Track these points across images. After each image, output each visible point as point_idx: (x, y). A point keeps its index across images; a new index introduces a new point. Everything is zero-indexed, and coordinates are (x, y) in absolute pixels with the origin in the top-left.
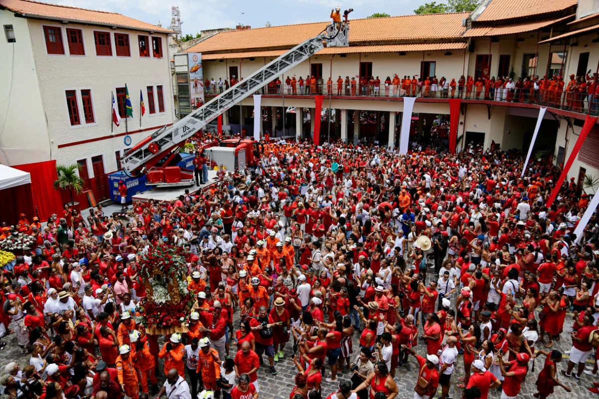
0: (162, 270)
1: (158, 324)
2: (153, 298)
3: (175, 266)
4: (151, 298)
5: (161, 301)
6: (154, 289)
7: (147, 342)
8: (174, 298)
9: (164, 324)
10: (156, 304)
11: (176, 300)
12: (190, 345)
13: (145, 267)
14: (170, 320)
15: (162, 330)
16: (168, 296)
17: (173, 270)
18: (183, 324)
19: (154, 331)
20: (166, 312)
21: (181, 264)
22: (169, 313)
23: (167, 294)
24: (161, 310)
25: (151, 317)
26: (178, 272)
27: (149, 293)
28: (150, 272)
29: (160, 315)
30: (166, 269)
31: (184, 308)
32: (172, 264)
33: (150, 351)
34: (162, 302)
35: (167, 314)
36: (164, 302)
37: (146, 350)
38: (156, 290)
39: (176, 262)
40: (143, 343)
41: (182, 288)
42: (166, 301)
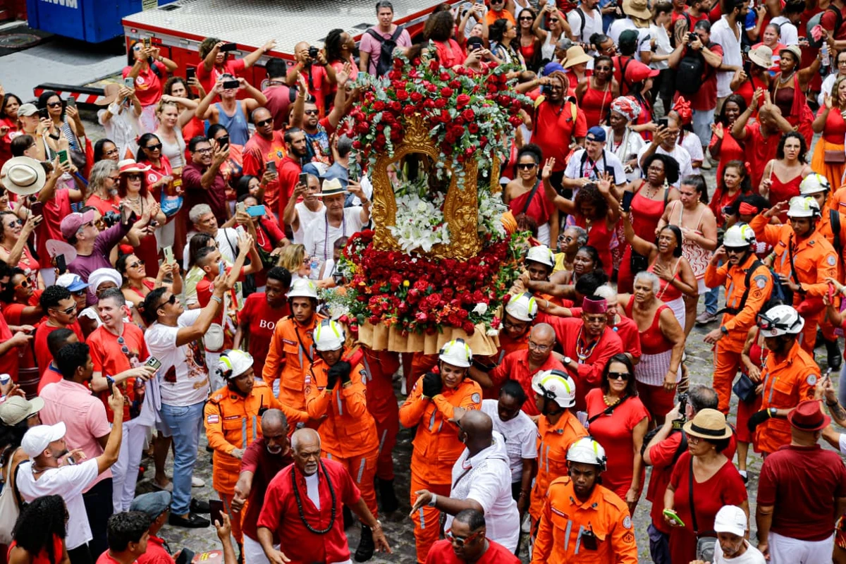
0: (435, 138)
1: (401, 315)
2: (394, 232)
3: (476, 130)
4: (388, 233)
5: (417, 244)
6: (399, 201)
7: (360, 367)
8: (459, 240)
9: (423, 316)
10: (400, 255)
11: (466, 247)
12: (496, 402)
13: (383, 123)
14: (440, 308)
15: (411, 338)
16: (443, 230)
17: (469, 142)
18: (480, 328)
19: (385, 339)
20: (430, 281)
21: (496, 128)
22: (438, 288)
23: (440, 224)
24: (414, 273)
25: (382, 293)
26: (487, 152)
27: (382, 214)
28: (397, 139)
29: (411, 287)
30: (450, 134)
31: (488, 281)
32: (470, 121)
33: (370, 394)
34: (420, 249)
35: (431, 287)
36: (427, 247)
37: (357, 389)
38: (406, 208)
39: (483, 118)
40: (350, 366)
41: (488, 213)
42: (435, 246)
